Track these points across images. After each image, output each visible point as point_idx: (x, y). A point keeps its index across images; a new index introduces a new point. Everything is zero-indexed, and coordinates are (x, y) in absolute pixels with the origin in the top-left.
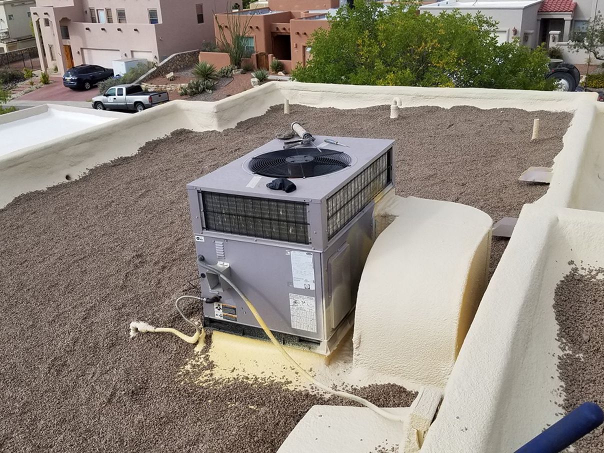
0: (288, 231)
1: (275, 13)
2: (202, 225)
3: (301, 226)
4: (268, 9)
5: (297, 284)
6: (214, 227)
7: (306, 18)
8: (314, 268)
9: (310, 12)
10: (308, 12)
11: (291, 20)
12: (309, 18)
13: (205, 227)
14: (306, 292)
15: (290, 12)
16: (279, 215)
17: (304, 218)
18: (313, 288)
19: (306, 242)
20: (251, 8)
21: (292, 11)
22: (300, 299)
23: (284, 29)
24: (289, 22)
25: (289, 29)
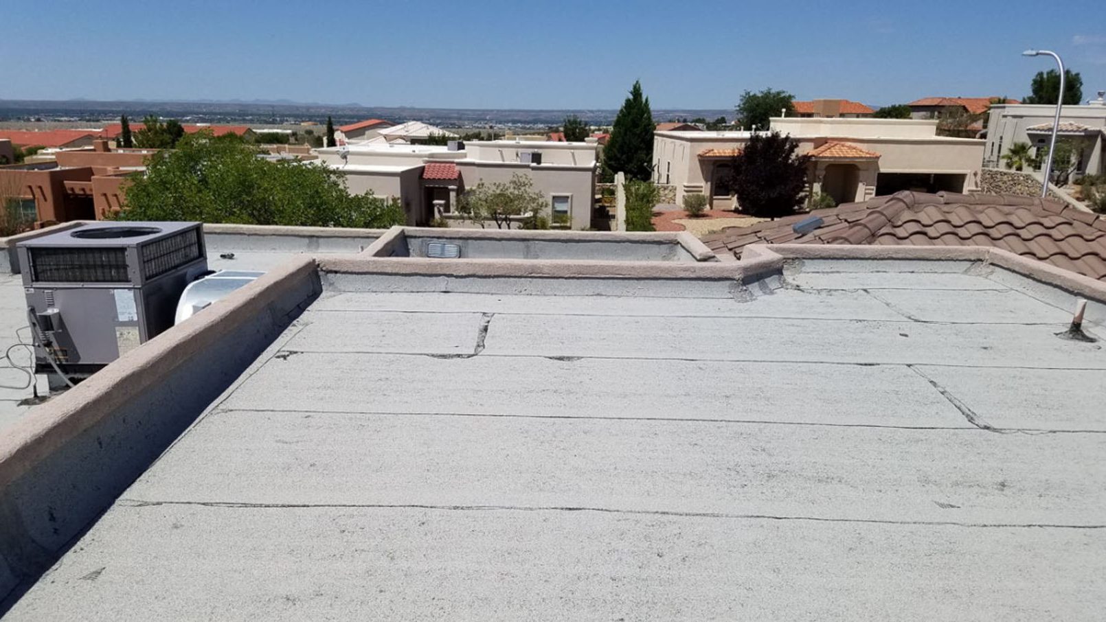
0: (111, 272)
1: (67, 168)
2: (32, 277)
3: (122, 271)
4: (55, 164)
5: (122, 318)
6: (43, 279)
7: (116, 175)
8: (135, 301)
9: (121, 169)
10: (118, 168)
11: (92, 177)
12: (120, 175)
13: (34, 278)
14: (130, 323)
15: (91, 168)
16: (102, 261)
17: (124, 261)
18: (136, 319)
19: (127, 281)
20: (26, 163)
21: (92, 166)
22: (125, 330)
23: (83, 190)
24: (90, 181)
25: (91, 190)
